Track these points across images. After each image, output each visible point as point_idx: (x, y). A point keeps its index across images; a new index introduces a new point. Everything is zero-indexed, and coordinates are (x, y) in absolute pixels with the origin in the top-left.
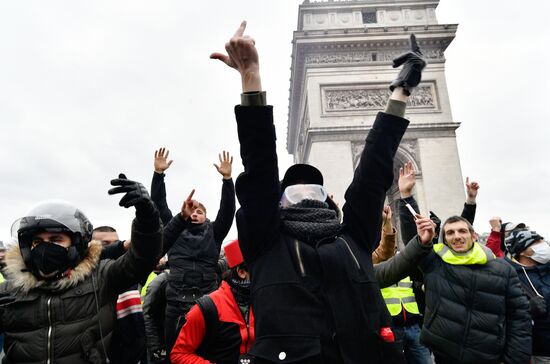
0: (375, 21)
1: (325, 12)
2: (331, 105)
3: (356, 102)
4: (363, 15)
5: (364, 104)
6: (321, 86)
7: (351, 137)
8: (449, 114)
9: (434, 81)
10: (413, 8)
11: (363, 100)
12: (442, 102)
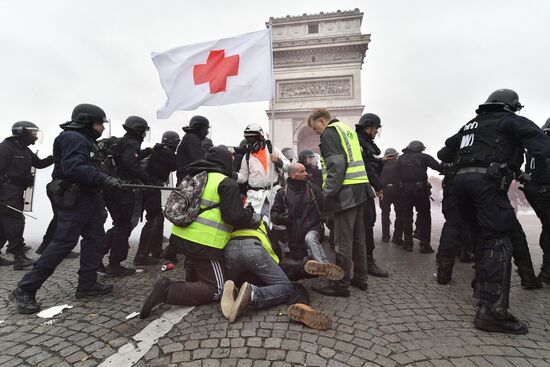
0: (317, 32)
1: (283, 26)
2: (282, 94)
3: (298, 92)
4: (310, 27)
5: (304, 93)
6: (277, 81)
7: (293, 116)
8: (360, 99)
9: (352, 76)
10: (343, 20)
11: (303, 91)
12: (356, 91)
